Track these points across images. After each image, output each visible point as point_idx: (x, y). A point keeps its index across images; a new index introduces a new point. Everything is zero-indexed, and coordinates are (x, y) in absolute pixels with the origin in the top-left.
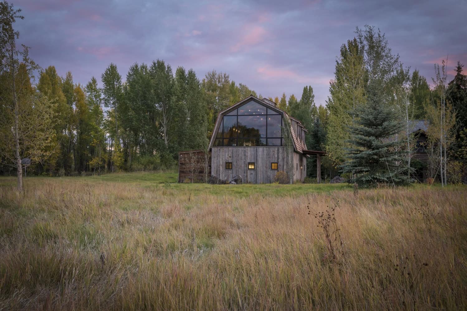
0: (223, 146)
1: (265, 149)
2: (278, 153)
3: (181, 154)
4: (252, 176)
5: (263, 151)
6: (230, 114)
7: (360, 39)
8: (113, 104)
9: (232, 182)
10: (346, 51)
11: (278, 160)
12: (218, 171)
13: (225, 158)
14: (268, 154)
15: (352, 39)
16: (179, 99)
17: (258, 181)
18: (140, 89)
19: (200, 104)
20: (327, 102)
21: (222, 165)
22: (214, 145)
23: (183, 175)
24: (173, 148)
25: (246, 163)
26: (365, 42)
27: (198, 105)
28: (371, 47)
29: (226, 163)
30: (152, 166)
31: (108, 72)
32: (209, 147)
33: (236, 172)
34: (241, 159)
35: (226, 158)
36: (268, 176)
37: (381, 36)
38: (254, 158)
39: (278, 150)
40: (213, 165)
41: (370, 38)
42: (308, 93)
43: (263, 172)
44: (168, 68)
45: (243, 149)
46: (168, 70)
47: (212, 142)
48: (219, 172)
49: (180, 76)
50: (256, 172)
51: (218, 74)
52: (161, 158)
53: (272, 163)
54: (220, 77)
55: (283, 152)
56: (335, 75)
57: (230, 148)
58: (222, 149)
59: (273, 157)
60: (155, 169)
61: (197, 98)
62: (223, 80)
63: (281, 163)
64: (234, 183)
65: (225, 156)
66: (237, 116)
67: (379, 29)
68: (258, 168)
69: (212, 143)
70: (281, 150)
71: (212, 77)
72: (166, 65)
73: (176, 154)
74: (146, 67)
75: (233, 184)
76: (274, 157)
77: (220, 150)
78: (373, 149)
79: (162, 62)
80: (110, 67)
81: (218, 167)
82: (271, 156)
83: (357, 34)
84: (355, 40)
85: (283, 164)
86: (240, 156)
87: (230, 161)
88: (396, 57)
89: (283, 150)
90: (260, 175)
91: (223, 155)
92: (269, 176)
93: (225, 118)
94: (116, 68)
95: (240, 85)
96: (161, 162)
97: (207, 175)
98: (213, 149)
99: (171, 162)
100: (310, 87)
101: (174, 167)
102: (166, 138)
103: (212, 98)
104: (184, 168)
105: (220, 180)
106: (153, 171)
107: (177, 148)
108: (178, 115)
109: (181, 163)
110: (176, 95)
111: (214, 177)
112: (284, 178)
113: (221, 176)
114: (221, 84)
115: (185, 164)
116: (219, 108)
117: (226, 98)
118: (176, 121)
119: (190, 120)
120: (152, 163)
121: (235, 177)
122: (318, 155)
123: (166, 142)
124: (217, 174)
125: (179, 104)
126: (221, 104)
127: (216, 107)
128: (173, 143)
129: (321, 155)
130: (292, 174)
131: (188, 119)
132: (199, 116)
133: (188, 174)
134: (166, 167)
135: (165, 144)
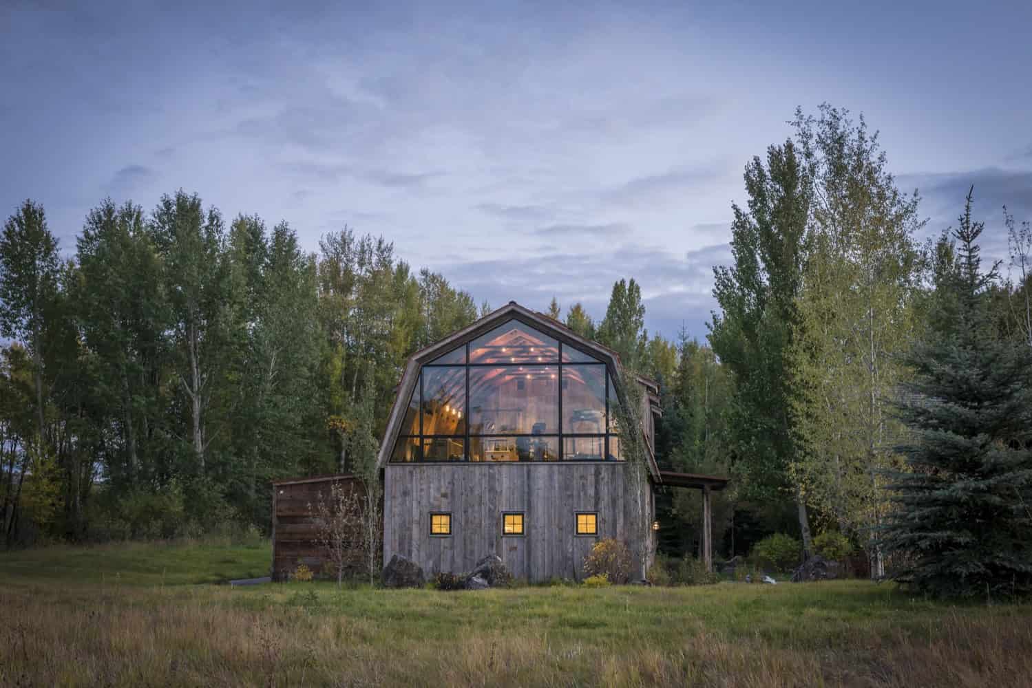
1: (556, 468)
2: (597, 482)
3: (281, 487)
4: (517, 557)
5: (551, 477)
6: (444, 360)
7: (805, 144)
8: (29, 327)
9: (475, 579)
10: (761, 175)
11: (597, 504)
12: (404, 542)
13: (429, 498)
14: (566, 487)
15: (780, 143)
16: (243, 316)
17: (533, 570)
18: (120, 280)
19: (309, 329)
20: (709, 327)
21: (419, 523)
22: (392, 460)
24: (224, 464)
25: (496, 514)
26: (819, 154)
27: (302, 331)
28: (838, 169)
29: (432, 515)
30: (156, 525)
31: (17, 229)
32: (378, 463)
33: (465, 545)
34: (480, 505)
35: (432, 500)
36: (566, 559)
37: (867, 137)
38: (522, 497)
39: (597, 473)
40: (391, 524)
41: (835, 145)
42: (625, 301)
43: (550, 543)
44: (212, 218)
45: (485, 469)
46: (211, 224)
47: (386, 449)
48: (410, 544)
49: (248, 242)
50: (529, 543)
51: (357, 240)
52: (184, 496)
53: (577, 515)
54: (366, 247)
55: (613, 480)
57: (445, 469)
58: (418, 471)
59: (582, 494)
60: (168, 533)
61: (301, 311)
62: (374, 259)
63: (605, 513)
64: (480, 581)
65: (429, 493)
66: (468, 365)
67: (861, 117)
68: (533, 531)
69: (385, 454)
71: (340, 250)
72: (205, 209)
73: (231, 486)
74: (139, 214)
75: (477, 584)
76: (585, 494)
77: (411, 473)
78: (985, 476)
79: (194, 199)
80: (21, 214)
81: (405, 527)
82: (575, 493)
83: (795, 129)
84: (789, 147)
85: (614, 516)
86: (476, 493)
87: (443, 510)
88: (908, 200)
89: (613, 473)
90: (540, 553)
91: (422, 490)
92: (569, 555)
93: (429, 374)
94: (41, 215)
95: (424, 273)
96: (184, 510)
97: (372, 555)
98: (389, 472)
99: (217, 511)
100: (632, 282)
101: (226, 525)
102: (198, 436)
103: (342, 312)
104: (291, 534)
105: (420, 570)
106: (162, 542)
107: (235, 466)
108: (238, 361)
109: (278, 517)
110: (235, 302)
111: (401, 562)
112: (619, 561)
113: (414, 560)
114: (367, 270)
115: (293, 519)
116: (362, 342)
117: (382, 312)
118: (232, 382)
119: (275, 379)
120: (158, 515)
121: (482, 562)
122: (707, 487)
123: (200, 448)
124: (401, 550)
125: (243, 328)
126: (368, 332)
127: (350, 340)
128: (224, 449)
129: (714, 488)
130: (646, 549)
131: (271, 376)
132: (305, 365)
133: (302, 552)
134: (203, 524)
135: (196, 454)
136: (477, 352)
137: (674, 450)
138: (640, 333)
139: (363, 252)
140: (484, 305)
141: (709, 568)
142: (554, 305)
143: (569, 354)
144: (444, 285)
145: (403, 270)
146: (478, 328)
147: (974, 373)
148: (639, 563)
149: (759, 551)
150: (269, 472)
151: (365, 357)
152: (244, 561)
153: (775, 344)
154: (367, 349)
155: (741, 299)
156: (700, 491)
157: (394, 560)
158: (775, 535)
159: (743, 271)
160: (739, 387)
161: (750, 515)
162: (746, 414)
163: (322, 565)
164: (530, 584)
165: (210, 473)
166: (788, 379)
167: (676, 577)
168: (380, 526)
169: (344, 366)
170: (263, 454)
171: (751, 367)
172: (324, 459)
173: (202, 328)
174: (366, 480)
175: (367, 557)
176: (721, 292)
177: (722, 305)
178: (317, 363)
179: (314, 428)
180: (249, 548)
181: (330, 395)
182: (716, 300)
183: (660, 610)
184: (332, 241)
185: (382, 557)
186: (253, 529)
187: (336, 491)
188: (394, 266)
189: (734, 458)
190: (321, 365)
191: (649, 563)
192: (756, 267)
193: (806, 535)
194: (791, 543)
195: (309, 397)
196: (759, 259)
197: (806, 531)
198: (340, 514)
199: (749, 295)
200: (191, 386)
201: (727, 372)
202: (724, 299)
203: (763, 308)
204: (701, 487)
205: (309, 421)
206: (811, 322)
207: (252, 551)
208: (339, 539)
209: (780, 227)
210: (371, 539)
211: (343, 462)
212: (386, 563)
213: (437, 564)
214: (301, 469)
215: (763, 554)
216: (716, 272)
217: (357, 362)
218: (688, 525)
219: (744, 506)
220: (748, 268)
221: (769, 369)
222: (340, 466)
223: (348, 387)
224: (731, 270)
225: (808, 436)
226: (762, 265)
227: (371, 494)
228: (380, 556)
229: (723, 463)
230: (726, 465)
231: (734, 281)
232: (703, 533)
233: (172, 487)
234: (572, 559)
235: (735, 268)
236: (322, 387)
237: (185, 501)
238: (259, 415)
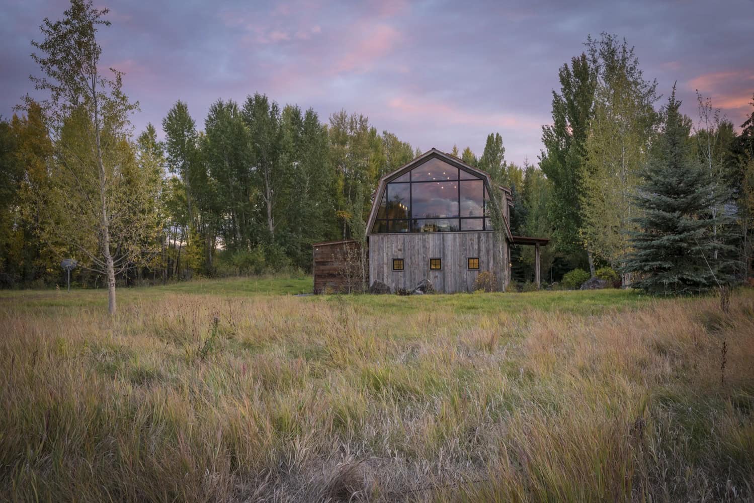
0: (388, 232)
1: (457, 235)
2: (479, 242)
3: (316, 247)
4: (437, 281)
5: (455, 239)
6: (398, 180)
7: (593, 55)
8: (182, 167)
9: (417, 291)
10: (569, 74)
11: (479, 253)
12: (380, 273)
13: (392, 252)
14: (463, 244)
15: (578, 55)
16: (291, 159)
17: (446, 288)
18: (228, 141)
19: (326, 165)
20: (539, 158)
21: (387, 264)
22: (373, 232)
23: (320, 281)
24: (284, 237)
25: (427, 259)
26: (601, 61)
27: (322, 166)
28: (611, 68)
29: (394, 260)
30: (252, 268)
31: (174, 116)
32: (366, 234)
33: (411, 275)
34: (418, 254)
36: (463, 281)
37: (627, 50)
38: (440, 252)
39: (479, 237)
40: (373, 265)
41: (610, 55)
42: (494, 145)
43: (455, 274)
44: (274, 107)
45: (420, 236)
46: (273, 110)
47: (370, 226)
48: (383, 275)
49: (293, 119)
50: (444, 274)
51: (349, 116)
52: (265, 254)
53: (469, 259)
54: (354, 120)
55: (487, 241)
56: (552, 114)
57: (400, 236)
58: (386, 237)
59: (471, 248)
60: (258, 272)
61: (321, 156)
62: (358, 126)
63: (483, 258)
64: (420, 292)
65: (392, 249)
66: (411, 182)
67: (624, 39)
68: (446, 268)
69: (369, 229)
70: (483, 238)
71: (340, 122)
72: (270, 102)
73: (288, 248)
74: (236, 106)
76: (473, 248)
77: (382, 239)
78: (680, 233)
79: (264, 97)
80: (176, 107)
81: (380, 267)
82: (467, 248)
83: (588, 48)
84: (584, 57)
85: (488, 259)
86: (416, 248)
87: (399, 257)
88: (651, 84)
89: (487, 237)
90: (450, 279)
91: (388, 247)
92: (465, 280)
93: (390, 187)
94: (186, 108)
95: (385, 133)
96: (266, 261)
97: (364, 281)
98: (371, 238)
99: (282, 261)
100: (498, 135)
101: (287, 268)
102: (270, 222)
103: (342, 155)
104: (323, 270)
105: (389, 288)
106: (255, 277)
107: (290, 238)
108: (290, 183)
109: (316, 262)
110: (287, 152)
111: (379, 283)
112: (491, 283)
113: (385, 282)
114: (354, 132)
115: (323, 263)
116: (353, 171)
117: (363, 155)
118: (287, 194)
119: (308, 192)
120: (252, 263)
121: (421, 283)
122: (538, 244)
123: (272, 229)
124: (379, 278)
125: (292, 165)
126: (356, 166)
127: (346, 170)
128: (284, 229)
129: (541, 245)
130: (505, 276)
131: (306, 190)
132: (324, 184)
133: (328, 280)
134: (275, 268)
135: (270, 231)
136: (416, 175)
137: (521, 225)
138: (502, 163)
139: (352, 122)
140: (417, 150)
141: (539, 286)
142: (455, 148)
143: (464, 175)
144: (395, 139)
145: (373, 132)
146: (416, 163)
147: (674, 180)
148: (501, 284)
149: (566, 278)
150: (308, 241)
151: (355, 179)
152: (298, 286)
153: (576, 165)
154: (356, 175)
155: (557, 143)
156: (534, 246)
157: (375, 283)
158: (576, 269)
159: (558, 127)
160: (556, 190)
161: (563, 260)
162: (559, 205)
163: (339, 286)
164: (444, 292)
165: (278, 241)
166: (578, 185)
167: (520, 289)
168: (368, 266)
169: (344, 184)
170: (304, 231)
171: (562, 180)
172: (335, 234)
173: (270, 166)
174: (360, 243)
175: (361, 282)
176: (546, 139)
177: (547, 146)
178: (330, 183)
179: (329, 218)
180: (299, 279)
181: (337, 200)
182: (544, 143)
183: (510, 301)
184: (336, 117)
185: (369, 282)
186: (300, 270)
187: (346, 248)
188: (369, 130)
189: (554, 229)
190: (332, 184)
191: (506, 283)
192: (565, 125)
193: (592, 269)
194: (584, 274)
195: (327, 201)
196: (567, 120)
197: (593, 267)
198: (349, 259)
199: (562, 140)
200: (266, 197)
201: (550, 183)
202: (548, 143)
203: (569, 147)
204: (534, 244)
205: (327, 214)
206: (591, 154)
207: (301, 281)
208: (348, 272)
209: (579, 102)
210: (363, 273)
211: (345, 235)
212: (371, 285)
213: (397, 285)
214: (323, 239)
215: (569, 280)
216: (543, 128)
217: (350, 182)
218: (528, 266)
219: (560, 255)
220: (561, 125)
221: (573, 180)
222: (343, 237)
223: (346, 195)
224: (552, 127)
225: (588, 215)
226: (569, 124)
227: (362, 249)
228: (368, 282)
230: (549, 233)
231: (553, 133)
232: (535, 268)
233: (259, 249)
234: (467, 281)
235: (554, 126)
236: (333, 196)
237: (266, 256)
238: (301, 211)
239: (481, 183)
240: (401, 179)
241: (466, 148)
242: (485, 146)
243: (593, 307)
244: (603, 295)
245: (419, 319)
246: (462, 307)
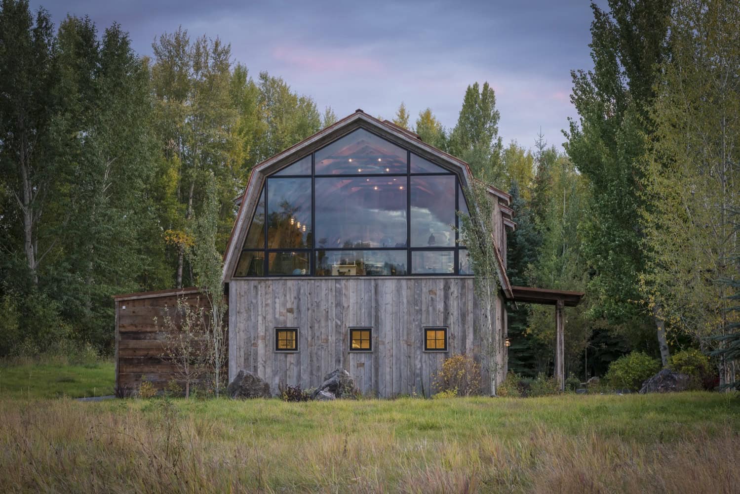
0: (267, 274)
1: (404, 283)
2: (446, 298)
3: (123, 302)
4: (364, 373)
5: (399, 290)
6: (288, 171)
9: (323, 393)
11: (446, 319)
12: (249, 358)
13: (274, 313)
14: (415, 301)
16: (74, 126)
17: (381, 387)
19: (144, 138)
20: (565, 134)
21: (264, 338)
22: (236, 274)
23: (129, 370)
24: (58, 281)
25: (343, 330)
27: (137, 141)
29: (278, 331)
32: (223, 277)
33: (311, 361)
34: (327, 319)
35: (277, 316)
36: (414, 374)
38: (370, 315)
39: (447, 288)
40: (236, 340)
42: (478, 107)
43: (398, 359)
44: (41, 20)
45: (331, 284)
46: (40, 27)
47: (230, 263)
48: (256, 360)
49: (78, 45)
50: (377, 359)
51: (192, 42)
52: (19, 314)
53: (426, 330)
54: (202, 50)
55: (462, 295)
56: (591, 50)
57: (291, 283)
58: (263, 284)
59: (431, 309)
61: (134, 119)
62: (211, 62)
63: (455, 328)
64: (328, 394)
65: (274, 309)
66: (313, 177)
68: (381, 347)
69: (229, 268)
70: (454, 289)
72: (33, 11)
73: (66, 304)
75: (324, 398)
76: (434, 309)
77: (256, 287)
81: (251, 343)
82: (424, 309)
85: (464, 332)
86: (323, 307)
87: (289, 325)
89: (463, 287)
90: (388, 370)
91: (267, 305)
92: (418, 371)
93: (272, 184)
95: (264, 77)
96: (19, 328)
97: (217, 371)
98: (234, 287)
99: (52, 330)
101: (61, 344)
102: (31, 251)
103: (177, 119)
104: (135, 350)
105: (267, 386)
107: (70, 283)
108: (71, 173)
109: (121, 333)
110: (66, 110)
111: (247, 378)
112: (469, 377)
113: (260, 374)
114: (203, 75)
115: (136, 335)
116: (199, 152)
117: (219, 120)
118: (65, 195)
119: (109, 191)
121: (330, 376)
122: (560, 303)
123: (33, 265)
124: (247, 366)
125: (75, 137)
126: (204, 141)
127: (185, 149)
128: (58, 264)
129: (567, 304)
130: (496, 364)
131: (104, 188)
132: (140, 176)
133: (146, 369)
134: (38, 343)
135: (29, 270)
136: (323, 163)
137: (529, 266)
138: (494, 141)
139: (198, 54)
140: (328, 113)
141: (561, 386)
142: (402, 111)
143: (418, 164)
144: (284, 90)
145: (241, 75)
146: (323, 139)
148: (488, 380)
149: (614, 371)
150: (105, 289)
151: (202, 168)
152: (83, 380)
153: (635, 150)
154: (204, 159)
155: (600, 106)
156: (553, 307)
157: (240, 376)
158: (633, 353)
159: (603, 75)
160: (597, 198)
161: (609, 334)
162: (604, 227)
163: (166, 382)
164: (377, 394)
165: (45, 289)
166: (638, 189)
167: (525, 390)
168: (226, 342)
169: (180, 177)
170: (98, 270)
171: (610, 177)
172: (160, 276)
173: (31, 138)
174: (210, 295)
175: (212, 373)
176: (579, 98)
177: (580, 112)
178: (153, 174)
179: (150, 244)
180: (87, 367)
181: (165, 208)
182: (574, 106)
183: (505, 415)
184: (165, 43)
185: (227, 373)
186: (89, 348)
187: (183, 305)
188: (232, 70)
189: (592, 274)
190: (156, 176)
191: (499, 379)
192: (616, 71)
193: (664, 353)
194: (649, 362)
195: (145, 210)
196: (619, 62)
197: (665, 349)
198: (187, 328)
199: (609, 100)
200: (23, 200)
201: (586, 184)
202: (582, 105)
203: (623, 115)
204: (554, 303)
205: (146, 236)
206: (664, 129)
207: (90, 371)
208: (185, 354)
209: (641, 28)
210: (215, 355)
211: (180, 280)
212: (232, 380)
213: (283, 380)
214: (136, 287)
215: (619, 373)
216: (574, 76)
217: (193, 173)
218: (542, 346)
219: (603, 324)
220: (608, 72)
221: (628, 180)
222: (178, 284)
223: (185, 200)
224: (590, 73)
225: (657, 247)
226: (622, 69)
227: (215, 308)
228: (225, 373)
229: (581, 280)
230: (584, 282)
231: (593, 85)
232: (556, 349)
233: (6, 305)
234: (421, 375)
235: (594, 72)
236: (158, 199)
237: (20, 319)
238: (93, 229)
239: (452, 180)
240: (297, 168)
241: (423, 110)
242: (461, 109)
243: (662, 427)
244: (683, 402)
245: (325, 450)
246: (411, 425)
